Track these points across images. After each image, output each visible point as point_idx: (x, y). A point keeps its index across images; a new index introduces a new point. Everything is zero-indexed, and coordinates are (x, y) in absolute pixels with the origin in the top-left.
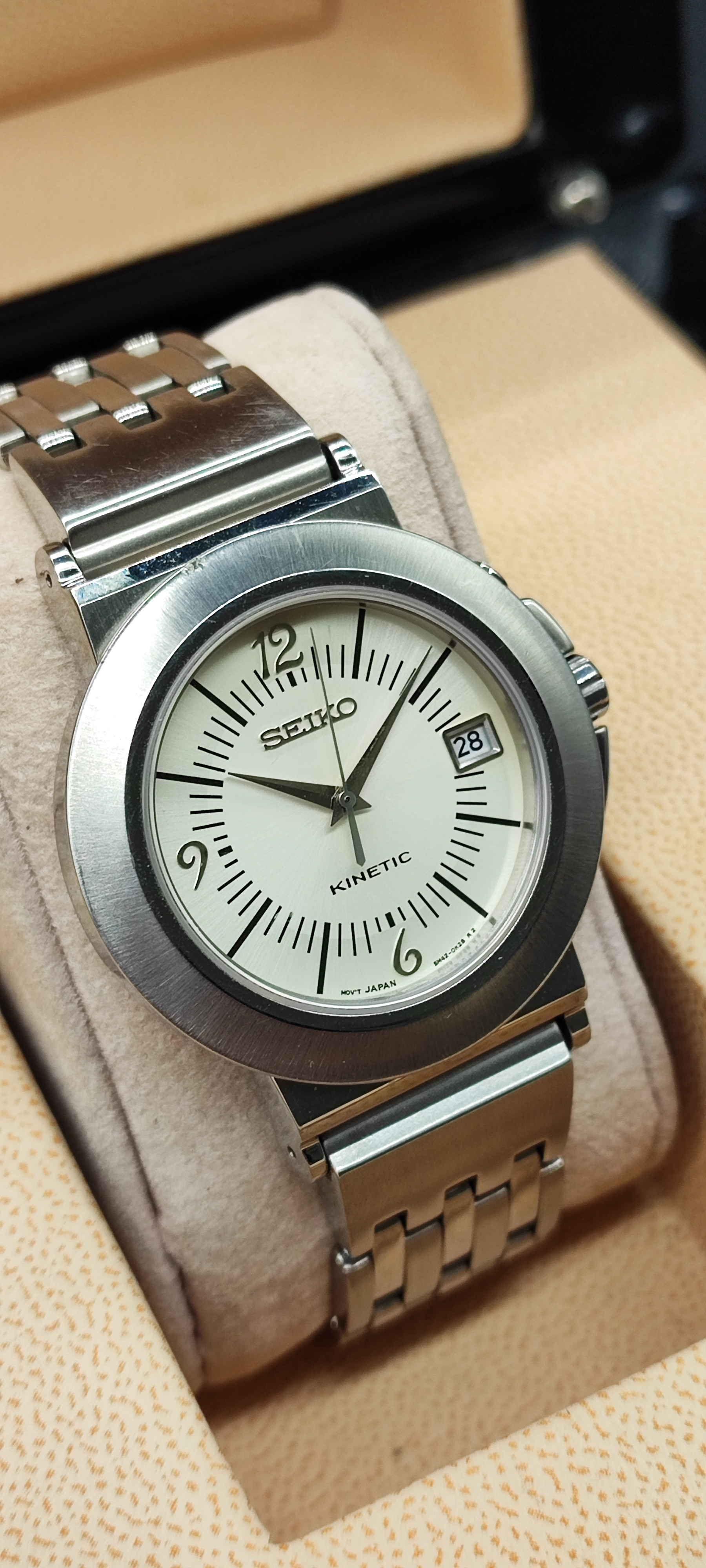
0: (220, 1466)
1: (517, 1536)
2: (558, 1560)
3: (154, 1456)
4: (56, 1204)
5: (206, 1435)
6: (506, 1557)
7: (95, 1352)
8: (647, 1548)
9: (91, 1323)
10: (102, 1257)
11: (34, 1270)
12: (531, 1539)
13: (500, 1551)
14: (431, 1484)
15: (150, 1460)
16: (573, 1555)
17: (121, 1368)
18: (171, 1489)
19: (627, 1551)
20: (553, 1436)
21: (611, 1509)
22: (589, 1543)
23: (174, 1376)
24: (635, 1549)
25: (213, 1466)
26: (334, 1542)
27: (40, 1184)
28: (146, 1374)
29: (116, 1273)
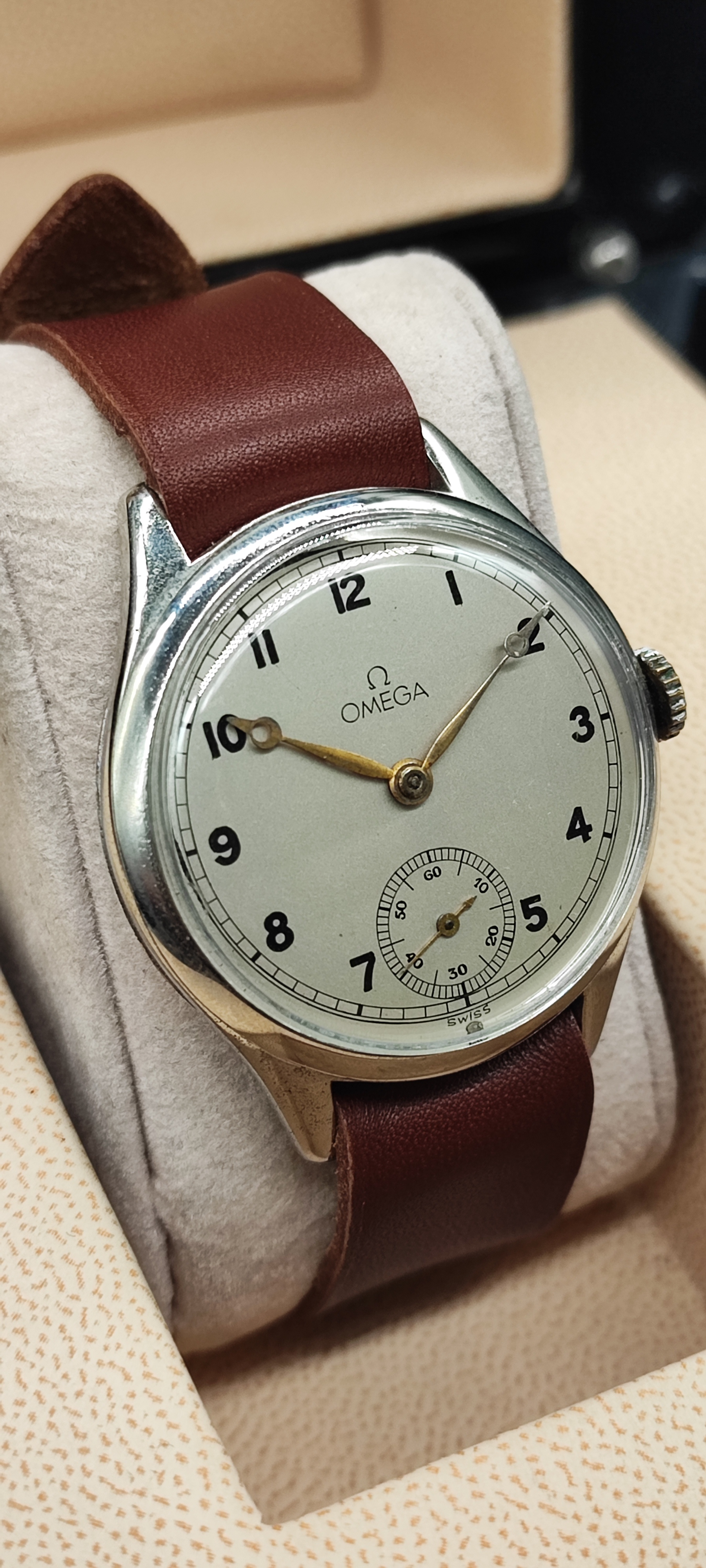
0: (214, 1440)
1: (526, 1530)
2: (569, 1557)
3: (142, 1424)
4: (50, 1161)
5: (198, 1407)
6: (515, 1551)
7: (84, 1315)
8: (664, 1551)
9: (81, 1285)
10: (96, 1218)
11: (23, 1227)
12: (541, 1534)
13: (508, 1543)
14: (437, 1471)
15: (138, 1428)
16: (585, 1553)
17: (111, 1331)
18: (159, 1459)
19: (642, 1553)
20: (567, 1429)
21: (626, 1507)
22: (602, 1541)
23: (166, 1345)
24: (651, 1550)
25: (204, 1438)
26: (331, 1525)
27: (33, 1141)
28: (138, 1340)
29: (110, 1236)
